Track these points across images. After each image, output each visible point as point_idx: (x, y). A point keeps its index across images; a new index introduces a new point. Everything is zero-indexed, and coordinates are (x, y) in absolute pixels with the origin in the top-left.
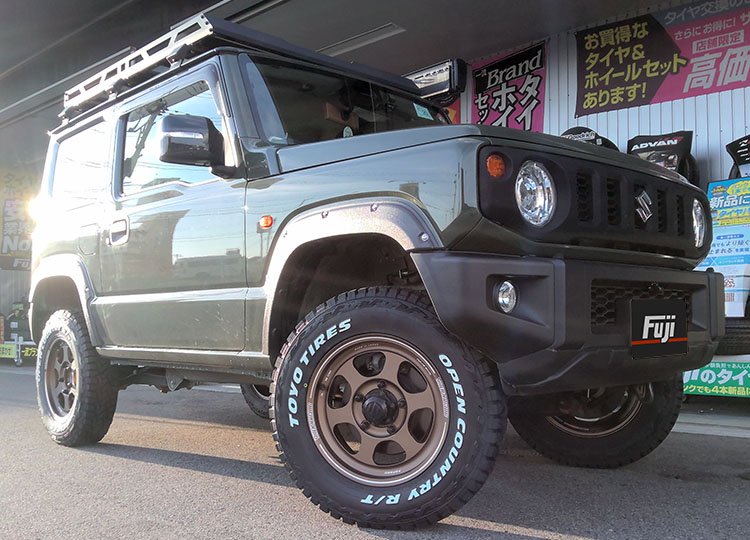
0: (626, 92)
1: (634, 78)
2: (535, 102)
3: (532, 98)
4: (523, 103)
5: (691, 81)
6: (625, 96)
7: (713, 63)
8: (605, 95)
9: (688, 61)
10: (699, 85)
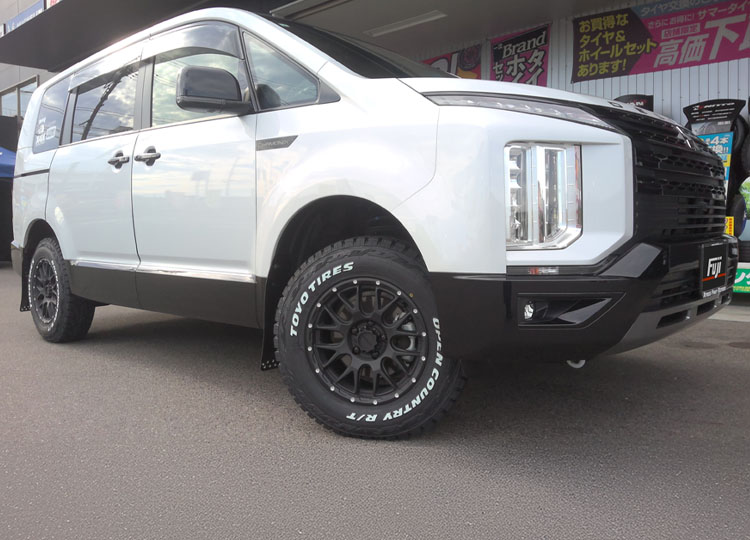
0: (611, 65)
1: (617, 55)
2: (540, 70)
3: (537, 67)
4: (531, 70)
5: (659, 60)
6: (609, 68)
7: (676, 47)
8: (594, 67)
9: (658, 44)
10: (666, 62)
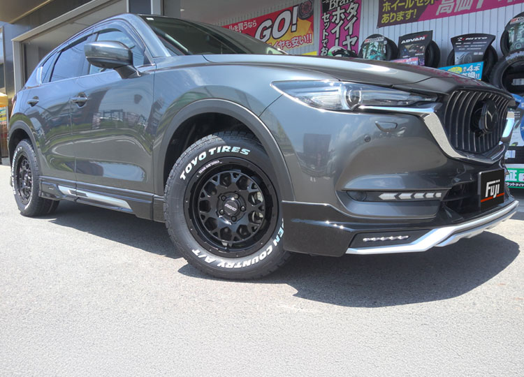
0: (405, 14)
1: (410, 6)
2: (355, 18)
3: (353, 16)
4: (348, 18)
5: (440, 9)
6: (404, 16)
8: (393, 16)
10: (445, 11)
